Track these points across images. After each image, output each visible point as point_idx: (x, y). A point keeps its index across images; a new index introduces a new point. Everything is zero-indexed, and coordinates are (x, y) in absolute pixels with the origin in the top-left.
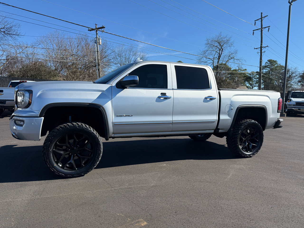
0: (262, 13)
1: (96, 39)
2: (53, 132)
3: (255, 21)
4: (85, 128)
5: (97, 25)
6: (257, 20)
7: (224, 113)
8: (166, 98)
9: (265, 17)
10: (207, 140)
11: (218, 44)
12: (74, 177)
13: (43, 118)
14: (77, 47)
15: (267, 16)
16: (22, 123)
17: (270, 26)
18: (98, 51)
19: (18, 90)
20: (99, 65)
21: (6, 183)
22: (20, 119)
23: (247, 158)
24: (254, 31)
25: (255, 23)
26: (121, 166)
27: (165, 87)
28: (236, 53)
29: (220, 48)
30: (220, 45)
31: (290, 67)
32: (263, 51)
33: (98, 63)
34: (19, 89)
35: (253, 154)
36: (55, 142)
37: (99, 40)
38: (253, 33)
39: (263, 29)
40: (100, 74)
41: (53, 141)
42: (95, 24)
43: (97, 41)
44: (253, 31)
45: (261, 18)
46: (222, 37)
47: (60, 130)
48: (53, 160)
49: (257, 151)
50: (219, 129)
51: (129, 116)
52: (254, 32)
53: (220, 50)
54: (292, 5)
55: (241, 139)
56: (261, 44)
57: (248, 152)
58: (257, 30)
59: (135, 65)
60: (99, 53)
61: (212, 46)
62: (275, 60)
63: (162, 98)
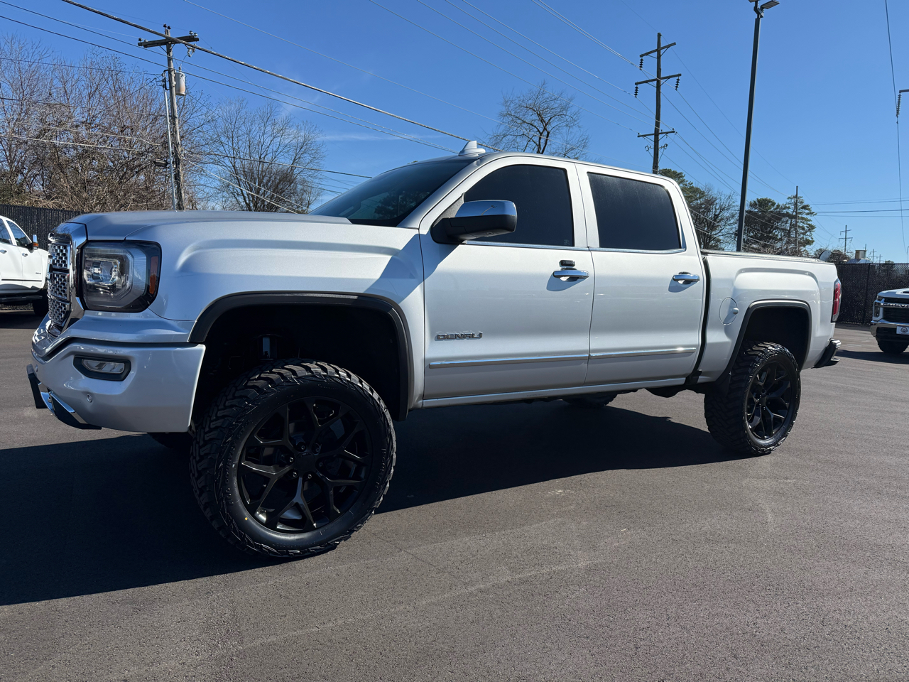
0: (659, 35)
1: (166, 75)
2: (241, 397)
3: (642, 56)
4: (348, 381)
5: (169, 28)
6: (647, 54)
7: (716, 327)
8: (574, 279)
9: (668, 47)
10: (610, 404)
11: (535, 117)
12: (309, 553)
13: (203, 348)
15: (674, 44)
16: (117, 368)
17: (680, 75)
18: (173, 117)
19: (88, 242)
20: (177, 162)
22: (111, 352)
23: (762, 457)
24: (638, 86)
25: (642, 62)
26: (431, 504)
27: (566, 241)
28: (584, 147)
29: (541, 130)
30: (542, 121)
31: (716, 192)
32: (661, 144)
33: (176, 156)
34: (90, 238)
35: (776, 444)
36: (247, 436)
37: (177, 79)
38: (637, 90)
39: (662, 81)
40: (182, 192)
41: (242, 431)
42: (165, 26)
43: (171, 83)
44: (636, 84)
45: (658, 51)
46: (546, 95)
47: (266, 393)
48: (239, 500)
49: (785, 435)
50: (700, 373)
51: (471, 337)
52: (637, 88)
53: (541, 134)
54: (762, 17)
55: (751, 401)
56: (657, 124)
57: (763, 439)
58: (646, 82)
60: (177, 120)
61: (519, 121)
62: (678, 172)
63: (564, 279)
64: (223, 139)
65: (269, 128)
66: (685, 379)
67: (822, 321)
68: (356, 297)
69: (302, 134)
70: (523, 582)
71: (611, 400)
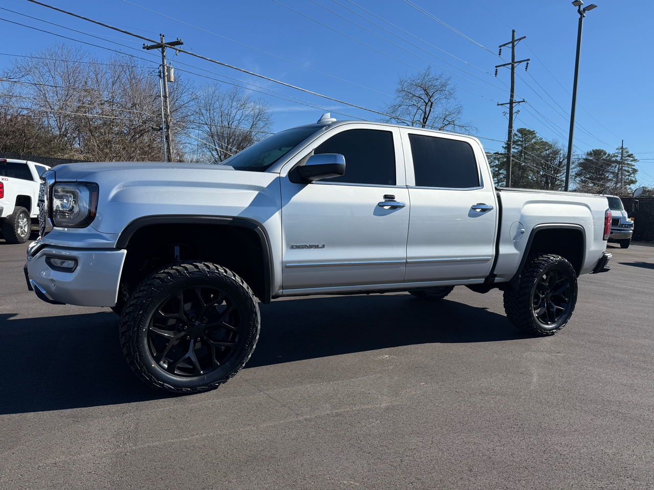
0: (513, 31)
1: (161, 68)
2: (150, 284)
3: (500, 47)
4: (225, 275)
5: (163, 36)
6: (504, 45)
7: (507, 242)
8: (394, 208)
9: (520, 39)
10: (445, 298)
11: (423, 92)
12: (196, 391)
13: (125, 251)
14: (112, 84)
15: (525, 37)
17: (529, 60)
18: (165, 97)
19: (56, 182)
20: (168, 127)
21: (32, 413)
22: (68, 254)
23: (546, 337)
24: (498, 68)
25: (500, 51)
26: (292, 362)
27: (390, 181)
28: (459, 113)
29: (427, 101)
30: (427, 94)
31: (561, 145)
32: (514, 110)
33: (167, 123)
34: (57, 180)
35: (557, 328)
36: (154, 311)
37: (169, 71)
38: (496, 71)
39: (516, 65)
40: (171, 148)
41: (150, 307)
42: (161, 35)
43: (164, 74)
44: (496, 67)
45: (513, 42)
46: (430, 77)
47: (166, 282)
48: (148, 353)
49: (565, 322)
50: (496, 276)
51: (317, 247)
52: (497, 70)
53: (427, 104)
54: (584, 16)
55: (537, 297)
56: (512, 96)
57: (547, 324)
58: (504, 65)
59: (326, 129)
60: (168, 99)
61: (411, 95)
62: (532, 130)
63: (386, 208)
64: (203, 111)
65: (234, 103)
66: (484, 279)
67: (595, 239)
68: (231, 219)
69: (258, 107)
70: (338, 415)
71: (447, 295)
